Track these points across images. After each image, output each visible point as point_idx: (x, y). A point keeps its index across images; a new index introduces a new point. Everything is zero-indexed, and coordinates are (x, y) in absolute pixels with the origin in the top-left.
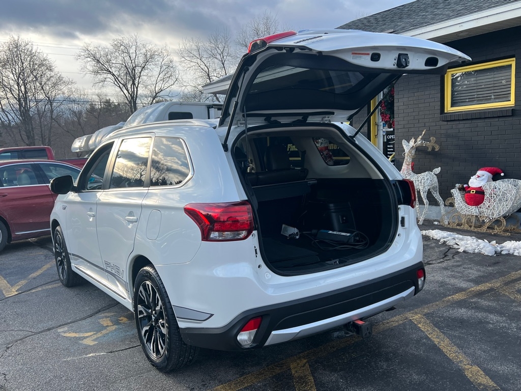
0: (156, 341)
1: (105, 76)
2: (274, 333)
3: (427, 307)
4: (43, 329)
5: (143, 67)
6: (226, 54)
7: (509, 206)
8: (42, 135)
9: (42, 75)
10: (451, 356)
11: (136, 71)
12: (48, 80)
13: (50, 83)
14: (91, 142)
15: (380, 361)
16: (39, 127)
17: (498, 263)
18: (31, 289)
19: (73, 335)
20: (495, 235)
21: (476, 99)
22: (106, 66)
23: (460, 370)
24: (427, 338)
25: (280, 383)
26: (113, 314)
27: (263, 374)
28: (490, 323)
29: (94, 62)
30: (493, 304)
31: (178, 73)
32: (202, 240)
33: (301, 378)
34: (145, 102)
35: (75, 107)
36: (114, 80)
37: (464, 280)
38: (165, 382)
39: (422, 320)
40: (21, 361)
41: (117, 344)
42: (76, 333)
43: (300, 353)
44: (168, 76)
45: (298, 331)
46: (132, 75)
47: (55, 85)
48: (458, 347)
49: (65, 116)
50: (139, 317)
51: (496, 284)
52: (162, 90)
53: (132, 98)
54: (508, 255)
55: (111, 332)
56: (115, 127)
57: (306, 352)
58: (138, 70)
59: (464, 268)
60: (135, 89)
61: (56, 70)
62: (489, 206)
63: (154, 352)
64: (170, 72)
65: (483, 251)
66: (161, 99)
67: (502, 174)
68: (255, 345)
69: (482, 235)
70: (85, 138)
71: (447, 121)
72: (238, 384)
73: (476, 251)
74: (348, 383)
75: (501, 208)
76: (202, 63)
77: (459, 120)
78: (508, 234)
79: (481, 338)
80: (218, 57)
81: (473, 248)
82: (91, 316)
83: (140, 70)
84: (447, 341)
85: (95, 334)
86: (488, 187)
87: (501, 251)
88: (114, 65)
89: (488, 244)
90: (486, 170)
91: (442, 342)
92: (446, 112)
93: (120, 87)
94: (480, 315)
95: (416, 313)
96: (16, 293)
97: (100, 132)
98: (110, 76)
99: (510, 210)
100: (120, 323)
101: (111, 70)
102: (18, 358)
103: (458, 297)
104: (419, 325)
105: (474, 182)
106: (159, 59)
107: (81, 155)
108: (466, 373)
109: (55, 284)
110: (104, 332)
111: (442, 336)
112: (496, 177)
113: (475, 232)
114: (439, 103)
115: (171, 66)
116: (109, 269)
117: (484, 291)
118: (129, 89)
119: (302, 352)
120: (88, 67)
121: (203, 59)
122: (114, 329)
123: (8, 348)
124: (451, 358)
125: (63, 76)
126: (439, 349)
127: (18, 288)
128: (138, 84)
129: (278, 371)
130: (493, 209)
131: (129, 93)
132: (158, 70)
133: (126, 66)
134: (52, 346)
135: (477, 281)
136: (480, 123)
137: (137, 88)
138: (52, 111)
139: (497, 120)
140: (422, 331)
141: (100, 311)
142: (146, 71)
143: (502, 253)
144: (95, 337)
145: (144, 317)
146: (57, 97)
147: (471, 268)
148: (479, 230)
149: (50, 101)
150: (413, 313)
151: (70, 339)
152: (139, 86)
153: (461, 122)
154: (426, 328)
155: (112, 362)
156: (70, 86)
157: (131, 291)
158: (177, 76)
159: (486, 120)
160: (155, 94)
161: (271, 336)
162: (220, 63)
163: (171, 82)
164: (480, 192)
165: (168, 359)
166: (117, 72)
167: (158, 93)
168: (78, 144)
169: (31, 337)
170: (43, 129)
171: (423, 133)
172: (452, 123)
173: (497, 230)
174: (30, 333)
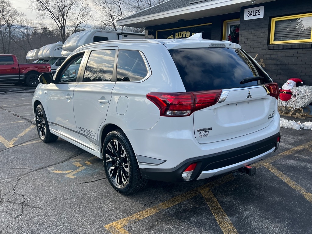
0: (120, 176)
1: (45, 11)
2: (203, 172)
3: (270, 159)
4: (38, 168)
5: (70, 8)
6: (122, 2)
7: (306, 102)
8: (4, 47)
9: (3, 9)
10: (294, 187)
11: (65, 10)
12: (8, 12)
13: (8, 14)
14: (39, 54)
15: (253, 189)
16: (2, 43)
17: (303, 134)
18: (23, 143)
19: (59, 172)
20: (296, 118)
21: (289, 37)
22: (45, 5)
23: (301, 195)
24: (276, 176)
25: (197, 202)
26: (80, 159)
27: (185, 196)
28: (310, 169)
29: (37, 2)
30: (308, 158)
31: (92, 12)
32: (161, 115)
33: (209, 199)
34: (70, 30)
35: (25, 31)
36: (51, 15)
37: (287, 144)
38: (126, 201)
39: (270, 166)
40: (31, 187)
41: (89, 178)
42: (60, 170)
43: (204, 184)
44: (85, 14)
45: (216, 172)
46: (62, 12)
47: (12, 16)
48: (296, 182)
49: (18, 36)
50: (107, 161)
51: (306, 146)
52: (81, 23)
53: (62, 27)
54: (308, 130)
55: (83, 170)
56: (55, 45)
57: (207, 184)
58: (66, 9)
59: (284, 137)
60: (64, 22)
61: (13, 6)
62: (294, 101)
63: (118, 183)
64: (87, 12)
65: (293, 128)
66: (81, 28)
67: (302, 83)
68: (192, 179)
69: (289, 118)
70: (35, 51)
71: (271, 49)
72: (173, 202)
73: (289, 127)
74: (238, 202)
75: (300, 102)
76: (107, 7)
77: (278, 49)
78: (304, 117)
79: (307, 177)
80: (117, 3)
81: (287, 125)
82: (66, 160)
83: (67, 9)
84: (288, 178)
85: (72, 171)
86: (294, 90)
87: (304, 127)
88: (50, 5)
89: (296, 123)
90: (293, 80)
91: (285, 179)
92: (270, 44)
93: (54, 19)
94: (303, 164)
95: (265, 162)
96: (13, 146)
97: (46, 47)
98: (48, 12)
99: (306, 104)
100: (87, 165)
101: (49, 8)
102: (28, 185)
103: (286, 153)
104: (269, 169)
105: (286, 87)
106: (79, 3)
107: (29, 62)
108: (305, 197)
109: (37, 140)
110: (78, 170)
111: (285, 176)
112: (298, 84)
113: (285, 116)
114: (267, 38)
115: (87, 7)
116: (82, 132)
117: (301, 150)
118: (60, 21)
119: (205, 184)
120: (34, 5)
121: (108, 4)
122: (84, 168)
123: (19, 179)
124: (294, 188)
125: (17, 10)
126: (285, 183)
127: (13, 142)
128: (66, 18)
129: (194, 195)
130: (296, 103)
131: (60, 24)
132: (79, 10)
133: (58, 6)
134: (48, 179)
135: (295, 144)
136: (291, 51)
137: (65, 21)
138: (10, 33)
139: (301, 50)
140: (272, 172)
141: (71, 158)
142: (72, 10)
143: (304, 128)
144: (74, 173)
145: (110, 161)
146: (14, 23)
147: (288, 137)
148: (287, 115)
149: (9, 26)
150: (263, 162)
151: (58, 174)
152: (67, 19)
153: (279, 51)
154: (273, 171)
155: (89, 188)
156: (22, 17)
157: (100, 145)
158: (91, 15)
159: (295, 50)
160: (77, 25)
161: (201, 174)
162: (118, 7)
163: (87, 18)
164: (289, 93)
165: (129, 186)
166: (53, 9)
167: (79, 24)
168: (31, 55)
169: (32, 173)
170: (4, 44)
171: (256, 56)
172: (274, 51)
173: (298, 115)
174: (30, 171)
